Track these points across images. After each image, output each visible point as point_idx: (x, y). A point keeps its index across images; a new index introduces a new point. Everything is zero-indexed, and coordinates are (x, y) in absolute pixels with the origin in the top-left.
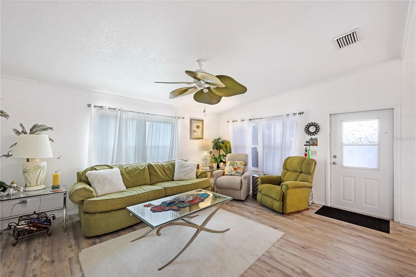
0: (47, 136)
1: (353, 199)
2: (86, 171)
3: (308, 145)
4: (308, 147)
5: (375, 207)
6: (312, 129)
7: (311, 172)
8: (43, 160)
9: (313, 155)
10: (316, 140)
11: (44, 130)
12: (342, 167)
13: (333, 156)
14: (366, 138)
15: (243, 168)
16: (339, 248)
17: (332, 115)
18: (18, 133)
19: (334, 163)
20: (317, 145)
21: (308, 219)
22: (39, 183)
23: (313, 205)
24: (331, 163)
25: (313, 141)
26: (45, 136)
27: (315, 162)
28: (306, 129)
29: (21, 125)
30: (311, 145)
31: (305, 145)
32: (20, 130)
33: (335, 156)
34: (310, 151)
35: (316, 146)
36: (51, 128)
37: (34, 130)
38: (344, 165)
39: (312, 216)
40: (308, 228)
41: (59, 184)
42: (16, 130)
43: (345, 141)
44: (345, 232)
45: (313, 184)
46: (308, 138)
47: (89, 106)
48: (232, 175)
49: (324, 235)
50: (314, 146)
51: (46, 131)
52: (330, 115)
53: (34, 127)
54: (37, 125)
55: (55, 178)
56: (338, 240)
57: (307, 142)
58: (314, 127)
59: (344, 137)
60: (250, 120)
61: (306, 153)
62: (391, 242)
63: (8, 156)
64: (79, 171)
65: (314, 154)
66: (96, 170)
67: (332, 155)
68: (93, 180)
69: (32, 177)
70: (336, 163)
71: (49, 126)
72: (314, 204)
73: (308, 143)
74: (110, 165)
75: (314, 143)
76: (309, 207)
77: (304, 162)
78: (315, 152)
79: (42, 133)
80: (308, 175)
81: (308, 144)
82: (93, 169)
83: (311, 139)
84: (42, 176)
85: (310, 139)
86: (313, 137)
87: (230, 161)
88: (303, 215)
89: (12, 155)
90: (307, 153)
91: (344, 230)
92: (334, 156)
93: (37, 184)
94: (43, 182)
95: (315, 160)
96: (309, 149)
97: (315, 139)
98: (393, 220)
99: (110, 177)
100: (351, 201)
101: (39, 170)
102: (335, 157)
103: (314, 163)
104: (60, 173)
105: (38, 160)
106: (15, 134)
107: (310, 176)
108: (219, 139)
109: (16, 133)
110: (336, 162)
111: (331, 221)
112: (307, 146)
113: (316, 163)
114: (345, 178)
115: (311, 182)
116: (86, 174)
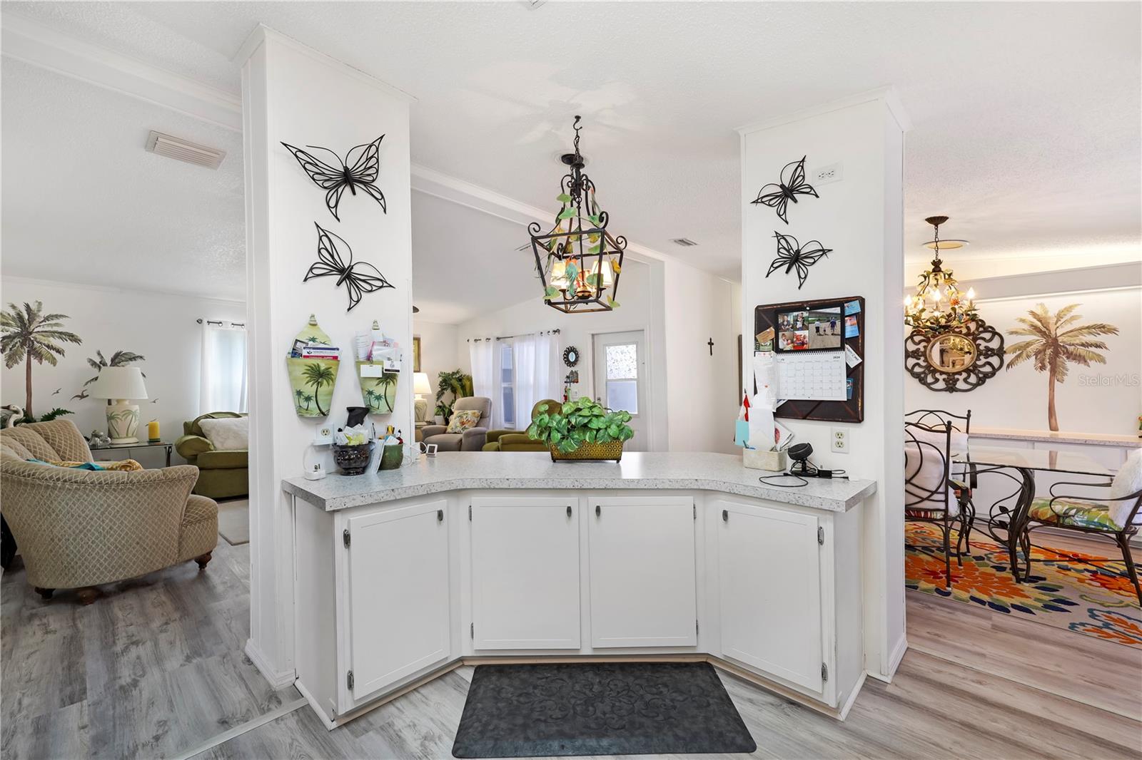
0: (139, 369)
2: (198, 420)
4: (568, 385)
6: (571, 357)
8: (134, 402)
10: (577, 373)
11: (131, 359)
13: (597, 399)
15: (476, 422)
17: (594, 336)
18: (94, 364)
20: (578, 380)
22: (130, 435)
25: (573, 376)
26: (135, 368)
28: (565, 356)
29: (99, 354)
30: (571, 382)
31: (565, 382)
32: (98, 360)
33: (600, 398)
34: (570, 391)
35: (576, 382)
36: (141, 357)
37: (117, 361)
41: (159, 437)
42: (91, 360)
46: (569, 370)
47: (200, 321)
48: (456, 433)
50: (574, 382)
51: (134, 362)
53: (117, 355)
54: (121, 352)
55: (152, 428)
57: (568, 377)
58: (573, 353)
60: (498, 339)
61: (565, 395)
63: (82, 397)
64: (187, 421)
66: (213, 418)
68: (209, 431)
69: (120, 425)
71: (137, 354)
74: (237, 413)
75: (575, 378)
78: (576, 393)
79: (129, 364)
81: (567, 380)
82: (207, 416)
83: (570, 373)
84: (134, 425)
86: (573, 369)
87: (459, 410)
89: (87, 396)
90: (567, 394)
93: (127, 435)
94: (135, 434)
96: (569, 388)
97: (575, 372)
99: (235, 428)
101: (131, 416)
102: (599, 400)
104: (158, 423)
105: (127, 403)
106: (90, 367)
108: (458, 372)
109: (92, 365)
112: (567, 383)
116: (199, 423)
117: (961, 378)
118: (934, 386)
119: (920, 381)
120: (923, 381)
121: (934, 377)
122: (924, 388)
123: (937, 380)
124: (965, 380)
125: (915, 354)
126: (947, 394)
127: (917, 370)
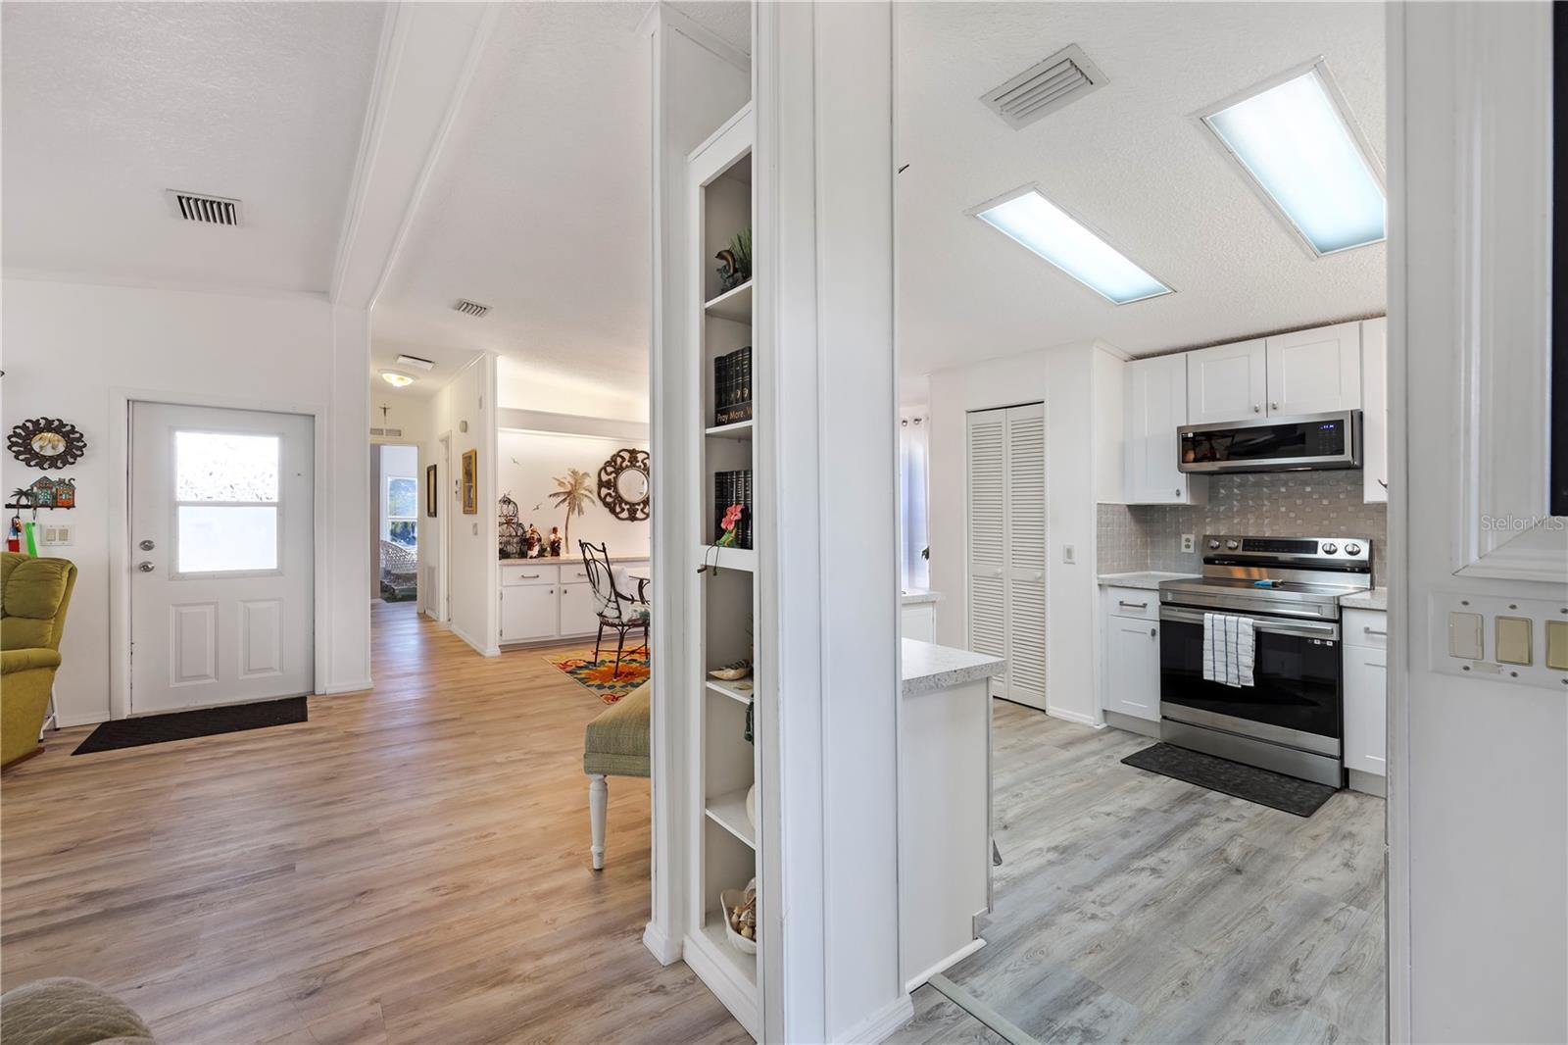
1: (210, 671)
3: (27, 507)
4: (26, 515)
5: (272, 674)
6: (48, 444)
7: (54, 607)
9: (51, 545)
10: (69, 486)
12: (175, 577)
13: (138, 544)
14: (249, 485)
16: (184, 799)
17: (136, 404)
19: (145, 568)
20: (74, 506)
21: (49, 779)
23: (57, 734)
24: (131, 570)
25: (54, 490)
27: (71, 569)
28: (14, 439)
30: (42, 506)
31: (8, 506)
33: (150, 542)
34: (35, 530)
35: (65, 509)
38: (180, 571)
39: (64, 766)
40: (58, 801)
43: (181, 494)
44: (197, 758)
45: (63, 650)
46: (28, 476)
49: (130, 793)
50: (55, 509)
52: (130, 403)
56: (179, 785)
57: (20, 493)
58: (57, 437)
59: (180, 482)
61: (14, 538)
62: (311, 734)
65: (57, 542)
67: (138, 541)
70: (153, 567)
72: (59, 729)
73: (23, 498)
75: (60, 497)
76: (42, 745)
77: (14, 574)
78: (64, 534)
80: (40, 621)
81: (24, 501)
83: (44, 484)
85: (39, 481)
86: (53, 475)
88: (16, 776)
90: (22, 537)
91: (194, 757)
92: (144, 543)
95: (69, 562)
96: (32, 521)
97: (61, 482)
98: (313, 693)
100: (205, 676)
102: (147, 546)
103: (65, 574)
107: (50, 624)
110: (150, 563)
111: (142, 753)
112: (20, 510)
113: (72, 571)
114: (184, 610)
115: (55, 645)
117: (640, 507)
118: (621, 516)
119: (610, 511)
120: (613, 511)
121: (620, 506)
122: (613, 517)
123: (623, 510)
124: (642, 510)
125: (608, 484)
126: (629, 522)
127: (609, 499)
